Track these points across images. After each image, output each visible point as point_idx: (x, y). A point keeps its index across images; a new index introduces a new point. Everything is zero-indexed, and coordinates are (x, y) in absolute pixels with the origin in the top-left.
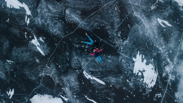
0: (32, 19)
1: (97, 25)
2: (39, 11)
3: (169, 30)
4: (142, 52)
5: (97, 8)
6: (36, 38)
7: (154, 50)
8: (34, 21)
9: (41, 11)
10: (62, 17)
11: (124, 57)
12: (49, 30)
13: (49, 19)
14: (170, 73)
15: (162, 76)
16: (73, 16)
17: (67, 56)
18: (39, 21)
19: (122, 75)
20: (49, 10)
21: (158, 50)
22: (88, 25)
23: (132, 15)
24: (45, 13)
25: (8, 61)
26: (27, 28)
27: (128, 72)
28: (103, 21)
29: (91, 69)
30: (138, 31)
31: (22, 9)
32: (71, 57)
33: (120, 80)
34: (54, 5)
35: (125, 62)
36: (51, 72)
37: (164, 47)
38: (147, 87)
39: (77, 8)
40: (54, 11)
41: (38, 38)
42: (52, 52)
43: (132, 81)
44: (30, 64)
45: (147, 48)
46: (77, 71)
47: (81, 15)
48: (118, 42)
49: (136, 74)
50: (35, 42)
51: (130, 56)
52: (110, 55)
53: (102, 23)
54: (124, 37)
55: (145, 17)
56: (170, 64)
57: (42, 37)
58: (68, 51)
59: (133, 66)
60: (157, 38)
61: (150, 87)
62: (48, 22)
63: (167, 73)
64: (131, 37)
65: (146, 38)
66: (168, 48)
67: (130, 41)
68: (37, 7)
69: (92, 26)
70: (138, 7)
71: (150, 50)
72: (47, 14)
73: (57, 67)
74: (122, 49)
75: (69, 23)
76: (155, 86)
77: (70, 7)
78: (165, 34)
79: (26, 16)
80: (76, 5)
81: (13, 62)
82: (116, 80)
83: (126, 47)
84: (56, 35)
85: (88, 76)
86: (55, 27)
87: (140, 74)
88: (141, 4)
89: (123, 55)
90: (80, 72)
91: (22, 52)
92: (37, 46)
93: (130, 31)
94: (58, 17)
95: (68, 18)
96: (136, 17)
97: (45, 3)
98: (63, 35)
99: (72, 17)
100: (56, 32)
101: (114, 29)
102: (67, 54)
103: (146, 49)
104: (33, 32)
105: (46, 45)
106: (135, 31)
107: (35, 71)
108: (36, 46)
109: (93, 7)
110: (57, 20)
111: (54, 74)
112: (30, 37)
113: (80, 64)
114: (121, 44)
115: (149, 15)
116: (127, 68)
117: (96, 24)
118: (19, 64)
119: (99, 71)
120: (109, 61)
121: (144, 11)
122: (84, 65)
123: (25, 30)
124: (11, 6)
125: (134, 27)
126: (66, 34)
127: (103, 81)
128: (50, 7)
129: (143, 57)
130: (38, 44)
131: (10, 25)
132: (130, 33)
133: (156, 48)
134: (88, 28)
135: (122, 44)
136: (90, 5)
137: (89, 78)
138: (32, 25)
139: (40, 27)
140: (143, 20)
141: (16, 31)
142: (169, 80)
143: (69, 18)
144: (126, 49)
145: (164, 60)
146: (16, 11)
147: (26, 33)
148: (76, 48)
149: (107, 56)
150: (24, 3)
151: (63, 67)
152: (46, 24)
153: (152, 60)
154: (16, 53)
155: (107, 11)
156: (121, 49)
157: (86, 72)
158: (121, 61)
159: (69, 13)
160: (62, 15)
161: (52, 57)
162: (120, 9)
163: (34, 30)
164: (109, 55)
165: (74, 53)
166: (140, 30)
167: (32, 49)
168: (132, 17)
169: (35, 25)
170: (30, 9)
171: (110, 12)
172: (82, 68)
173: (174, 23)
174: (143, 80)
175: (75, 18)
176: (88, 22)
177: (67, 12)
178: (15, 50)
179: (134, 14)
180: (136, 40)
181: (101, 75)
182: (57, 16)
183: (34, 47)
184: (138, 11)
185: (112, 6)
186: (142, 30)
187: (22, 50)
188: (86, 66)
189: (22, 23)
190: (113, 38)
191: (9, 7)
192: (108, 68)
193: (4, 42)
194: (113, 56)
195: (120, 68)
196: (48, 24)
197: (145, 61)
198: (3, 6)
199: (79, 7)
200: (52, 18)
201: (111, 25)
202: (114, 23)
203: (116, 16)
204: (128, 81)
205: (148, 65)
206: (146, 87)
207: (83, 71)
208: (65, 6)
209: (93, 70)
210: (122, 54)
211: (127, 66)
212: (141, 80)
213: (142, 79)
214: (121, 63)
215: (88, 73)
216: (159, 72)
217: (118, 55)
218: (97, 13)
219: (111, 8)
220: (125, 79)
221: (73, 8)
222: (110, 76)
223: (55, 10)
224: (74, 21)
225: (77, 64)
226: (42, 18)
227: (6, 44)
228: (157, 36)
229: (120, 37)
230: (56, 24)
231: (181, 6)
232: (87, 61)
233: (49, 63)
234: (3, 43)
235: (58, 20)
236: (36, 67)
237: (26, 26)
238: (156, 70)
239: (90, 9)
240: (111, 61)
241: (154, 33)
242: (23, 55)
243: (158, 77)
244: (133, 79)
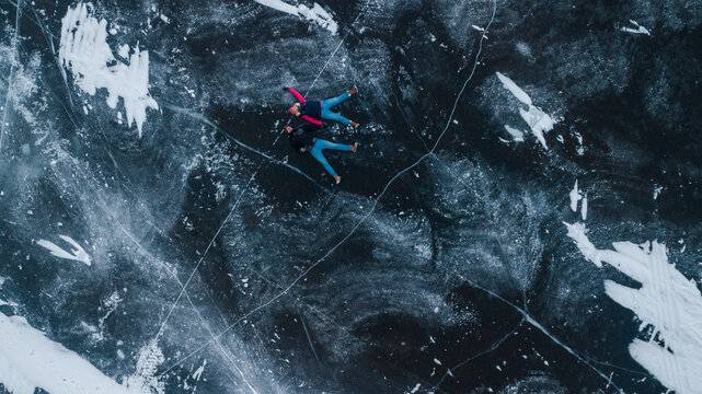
0: (559, 209)
1: (307, 214)
2: (536, 243)
3: (43, 225)
4: (127, 133)
5: (316, 276)
6: (536, 138)
7: (85, 149)
8: (551, 201)
9: (527, 243)
10: (443, 228)
11: (190, 106)
12: (490, 176)
13: (492, 216)
14: (17, 69)
15: (42, 52)
16: (402, 237)
17: (408, 82)
18: (533, 205)
19: (189, 36)
20: (497, 252)
21: (71, 150)
22: (341, 210)
23: (182, 264)
24: (511, 239)
25: (646, 32)
26: (576, 170)
27: (170, 53)
28: (287, 232)
29: (310, 43)
30: (154, 208)
31: (602, 242)
32: (394, 83)
33: (194, 18)
34: (481, 271)
35: (184, 90)
36: (466, 9)
37: (54, 162)
38: (90, 4)
39: (390, 267)
40: (477, 250)
41: (530, 138)
42: (469, 90)
43: (149, 21)
44: (552, 33)
45: (114, 152)
46: (362, 30)
47: (372, 246)
48: (222, 160)
49: (137, 50)
50: (541, 123)
51: (168, 114)
52: (242, 106)
53: (289, 225)
54: (201, 183)
55: (136, 262)
56: (21, 103)
57: (514, 143)
58: (407, 102)
59: (152, 79)
60: (82, 192)
61: (79, 5)
62: (496, 205)
63: (25, 68)
64: (176, 186)
65: (122, 187)
66: (37, 160)
67: (177, 168)
68: (546, 255)
69: (327, 208)
70: (165, 296)
71: (100, 144)
72: (505, 234)
73: (443, 34)
74: (204, 137)
75: (415, 211)
76: (63, 13)
77: (416, 270)
78: (57, 209)
79: (584, 218)
80: (396, 279)
81: (624, 29)
82: (210, 15)
83: (187, 147)
84: (459, 157)
85: (317, 14)
86: (465, 188)
87: (124, 51)
88: (157, 309)
89: (195, 115)
90: (352, 28)
91: (589, 74)
92: (532, 107)
93: (183, 207)
94: (457, 226)
95: (419, 227)
96: (169, 259)
97: (516, 274)
98: (431, 160)
99: (406, 232)
100: (462, 171)
101: (242, 207)
102: (407, 92)
103: (115, 149)
104: (554, 157)
105: (497, 114)
106: (163, 208)
107: (528, 4)
108: (533, 104)
109: (331, 280)
110: (463, 216)
111: (452, 5)
112: (561, 139)
113: (353, 58)
114: (210, 155)
115: (124, 273)
116: (176, 68)
117: (312, 218)
118: (598, 26)
119: (276, 39)
120: (244, 85)
121: (144, 284)
122: (339, 56)
123: (584, 162)
124: (651, 248)
125: (169, 223)
126: (423, 169)
127: (258, 4)
128: (493, 262)
129: (120, 115)
130: (526, 116)
131: (648, 174)
132: (182, 199)
133: (81, 157)
134: (341, 199)
135: (204, 156)
136: (343, 286)
137: (311, 8)
138: (557, 187)
139: (525, 180)
140: (143, 252)
141: (619, 153)
142: (14, 41)
143: (416, 230)
144: (188, 139)
145: (43, 116)
146: (626, 230)
147: (581, 151)
148: (379, 118)
149: (252, 102)
150: (599, 265)
151: (421, 37)
152: (503, 196)
153: (88, 109)
154: (612, 69)
155: (278, 270)
156: (208, 134)
157: (325, 30)
158: (199, 92)
159: (419, 248)
160: (444, 236)
161: (467, 71)
162: (229, 284)
163: (550, 168)
164: (247, 106)
165: (382, 96)
166: (148, 213)
167: (549, 90)
168: (182, 259)
169: (548, 185)
170: (572, 246)
171: (265, 269)
172: (345, 42)
173: (34, 255)
174: (108, 28)
175: (392, 231)
176: (343, 221)
177: (424, 251)
178: (618, 79)
179: (175, 271)
180: (158, 176)
181: (268, 27)
182: (462, 232)
183: (543, 100)
184: (163, 281)
185: (263, 292)
186: (141, 215)
187: (592, 84)
188: (329, 54)
189: (601, 187)
190: (241, 173)
191: (655, 243)
192: (244, 57)
193: (667, 107)
194: (231, 106)
195: (202, 63)
196: (495, 196)
197: (112, 102)
198: (681, 246)
199: (383, 272)
200: (483, 220)
201: (256, 220)
202: (246, 228)
203: (241, 255)
204: (165, 19)
205: (99, 87)
206: (95, 4)
207: (340, 31)
208: (438, 272)
209: (300, 41)
210: (200, 116)
211: (176, 73)
212: (118, 27)
213: (113, 32)
214: (199, 84)
215: (320, 27)
216: (57, 68)
217: (216, 112)
218: (314, 259)
219: (263, 281)
220: (174, 23)
221: (406, 266)
222: (234, 26)
223: (472, 251)
224: (396, 220)
225: (367, 57)
226: (520, 219)
227: (657, 97)
228: (83, 198)
229: (217, 179)
230: (464, 202)
231: (16, 317)
232: (327, 75)
233: (476, 46)
234: (671, 101)
235: (460, 217)
236: (526, 22)
237: (580, 177)
238: (69, 73)
239: (339, 270)
240: (237, 84)
241: (97, 209)
242: (583, 64)
243: (57, 48)
244: (145, 27)
